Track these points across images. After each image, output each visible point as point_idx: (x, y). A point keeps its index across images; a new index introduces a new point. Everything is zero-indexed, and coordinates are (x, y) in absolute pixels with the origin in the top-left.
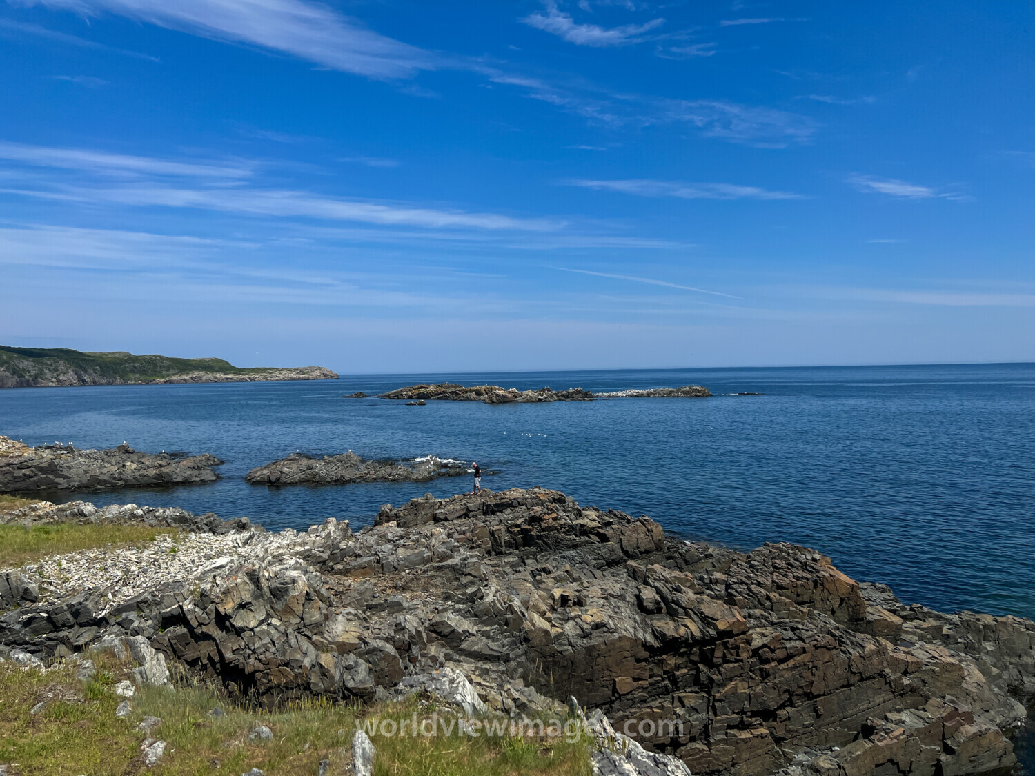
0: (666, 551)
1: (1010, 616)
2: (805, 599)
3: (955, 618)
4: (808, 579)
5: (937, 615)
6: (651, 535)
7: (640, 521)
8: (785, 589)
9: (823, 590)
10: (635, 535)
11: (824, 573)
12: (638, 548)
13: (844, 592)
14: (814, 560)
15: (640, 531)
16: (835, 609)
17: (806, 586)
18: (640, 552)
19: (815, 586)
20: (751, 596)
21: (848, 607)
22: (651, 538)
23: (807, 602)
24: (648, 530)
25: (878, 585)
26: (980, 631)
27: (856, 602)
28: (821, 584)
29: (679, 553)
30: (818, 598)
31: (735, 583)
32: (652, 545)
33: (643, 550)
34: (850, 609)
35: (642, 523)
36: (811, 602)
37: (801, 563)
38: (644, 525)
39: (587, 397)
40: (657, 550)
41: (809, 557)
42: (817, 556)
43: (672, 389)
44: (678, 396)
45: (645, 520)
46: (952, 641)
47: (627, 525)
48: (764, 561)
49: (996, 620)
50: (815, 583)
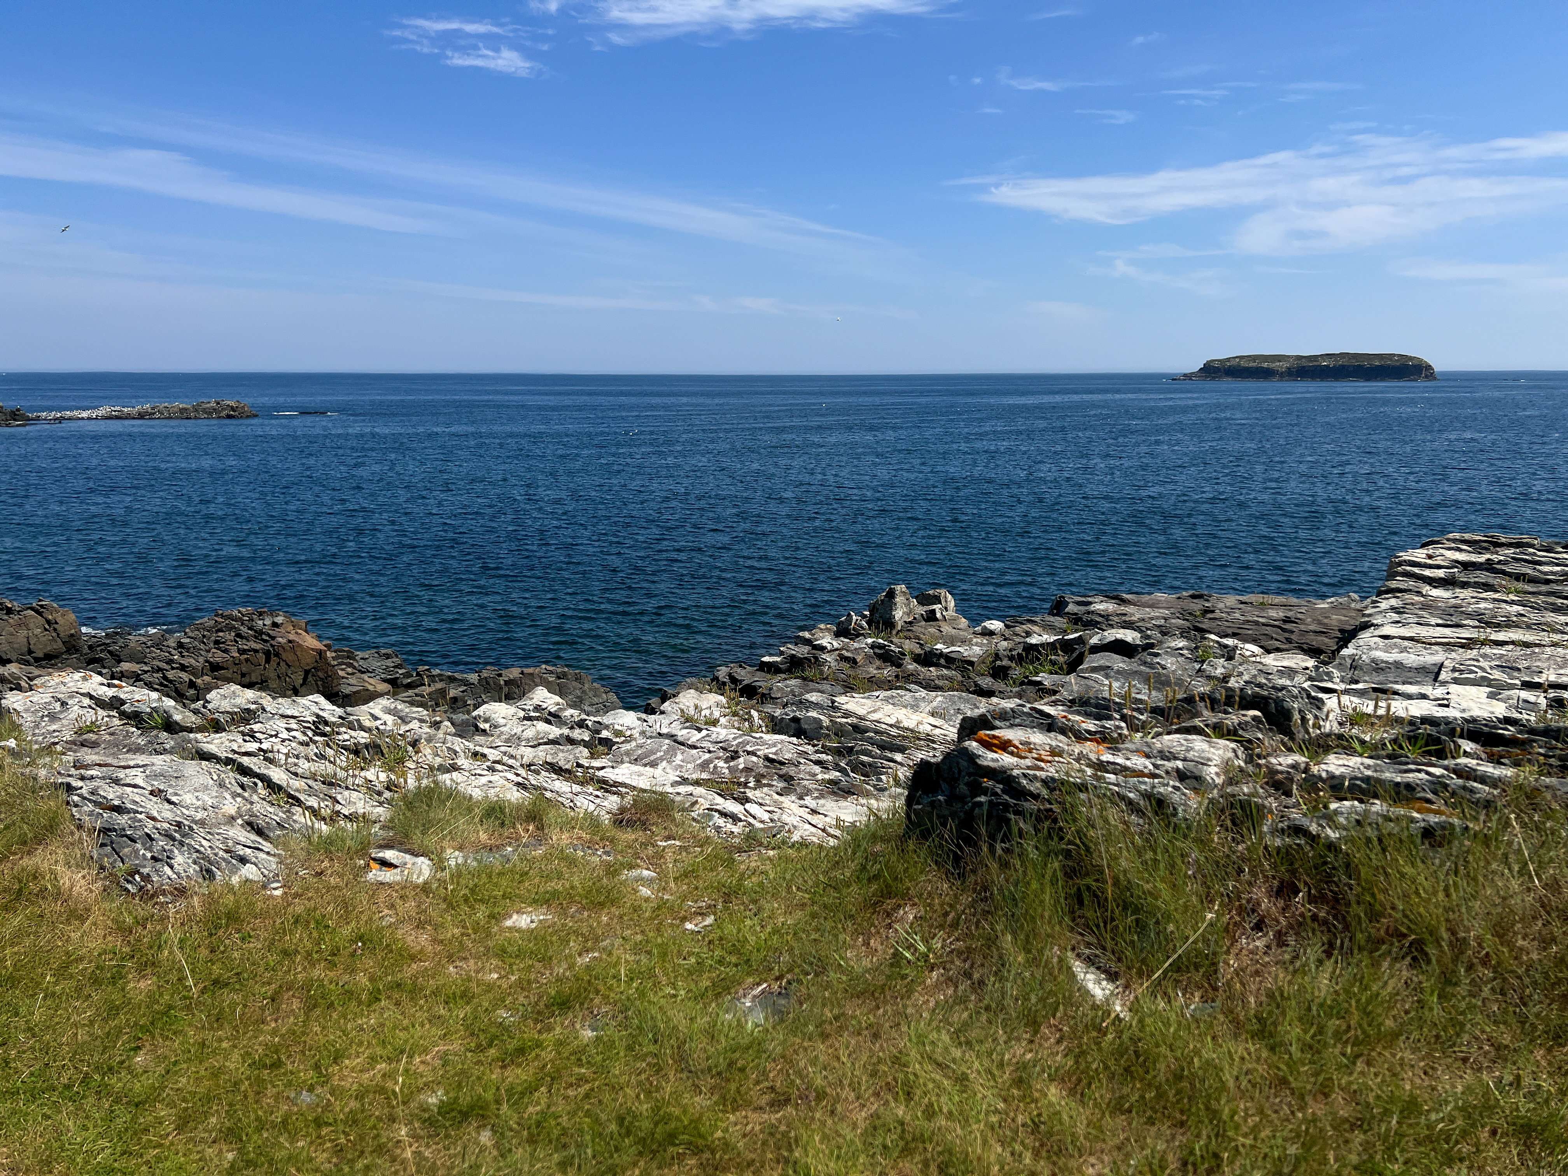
0: (86, 650)
1: (544, 666)
2: (254, 679)
3: (473, 677)
4: (256, 651)
5: (449, 677)
6: (55, 630)
7: (32, 609)
8: (223, 668)
9: (279, 664)
10: (23, 633)
11: (280, 640)
12: (30, 652)
13: (308, 661)
14: (275, 625)
15: (31, 625)
16: (298, 687)
17: (255, 661)
18: (34, 658)
19: (268, 661)
20: (166, 686)
21: (316, 681)
22: (54, 634)
23: (257, 683)
24: (48, 622)
25: (383, 651)
26: (501, 688)
27: (326, 672)
28: (275, 655)
29: (110, 652)
30: (273, 675)
31: (146, 672)
32: (59, 645)
33: (40, 655)
34: (319, 683)
35: (37, 612)
36: (262, 682)
37: (256, 631)
38: (40, 614)
39: (15, 420)
40: (68, 651)
41: (268, 622)
42: (279, 620)
43: (185, 406)
44: (196, 418)
45: (42, 606)
46: (460, 704)
47: (6, 617)
48: (204, 636)
49: (522, 673)
50: (267, 654)
